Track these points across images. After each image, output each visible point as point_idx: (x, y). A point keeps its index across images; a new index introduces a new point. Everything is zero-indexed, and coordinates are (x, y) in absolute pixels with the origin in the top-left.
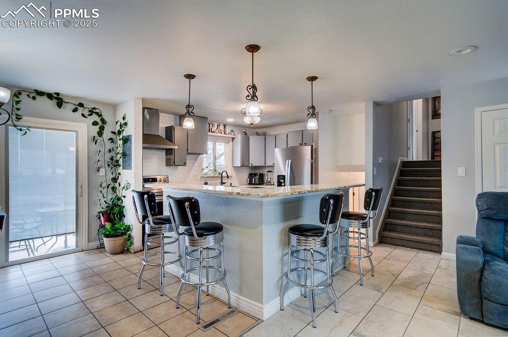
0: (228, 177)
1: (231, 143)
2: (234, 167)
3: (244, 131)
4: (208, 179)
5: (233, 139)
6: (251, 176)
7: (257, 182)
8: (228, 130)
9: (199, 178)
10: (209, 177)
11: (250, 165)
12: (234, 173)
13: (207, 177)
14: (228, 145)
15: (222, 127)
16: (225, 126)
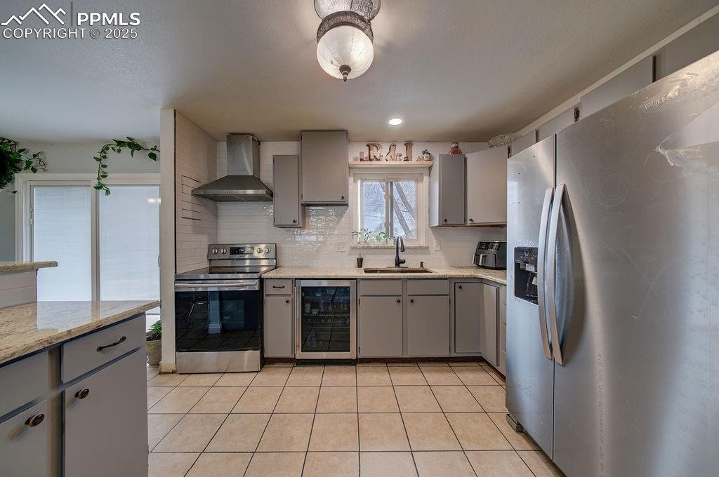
0: (403, 249)
1: (426, 179)
2: (431, 228)
3: (453, 145)
4: (365, 251)
5: (430, 168)
6: (483, 246)
7: (491, 263)
8: (417, 152)
9: (347, 249)
10: (369, 248)
11: (469, 223)
12: (435, 241)
13: (363, 248)
14: (420, 185)
15: (401, 149)
16: (408, 145)
